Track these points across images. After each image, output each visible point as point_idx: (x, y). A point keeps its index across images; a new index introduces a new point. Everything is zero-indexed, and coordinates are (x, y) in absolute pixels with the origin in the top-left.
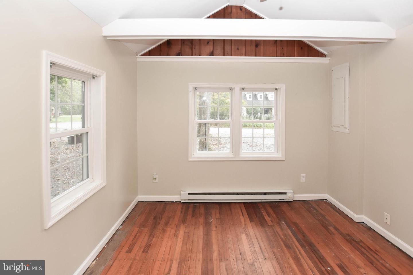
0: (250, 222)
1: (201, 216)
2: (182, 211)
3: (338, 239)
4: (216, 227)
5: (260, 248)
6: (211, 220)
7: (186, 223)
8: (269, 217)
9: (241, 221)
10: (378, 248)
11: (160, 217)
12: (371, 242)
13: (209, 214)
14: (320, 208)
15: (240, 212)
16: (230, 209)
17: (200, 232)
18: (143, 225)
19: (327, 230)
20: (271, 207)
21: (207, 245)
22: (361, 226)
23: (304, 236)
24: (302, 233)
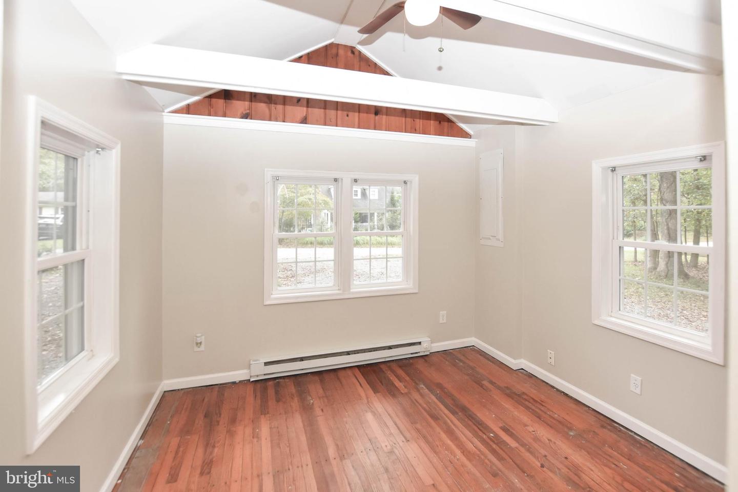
0: (375, 393)
1: (292, 398)
2: (256, 396)
3: (497, 396)
4: (322, 410)
5: (396, 428)
6: (312, 402)
7: (268, 413)
8: (401, 382)
9: (360, 395)
10: (543, 397)
11: (217, 412)
12: (535, 391)
13: (305, 393)
14: (468, 359)
15: (355, 381)
16: (338, 379)
17: (297, 423)
18: (187, 430)
19: (482, 386)
20: (400, 367)
21: (315, 440)
22: (520, 374)
23: (454, 400)
24: (450, 396)
